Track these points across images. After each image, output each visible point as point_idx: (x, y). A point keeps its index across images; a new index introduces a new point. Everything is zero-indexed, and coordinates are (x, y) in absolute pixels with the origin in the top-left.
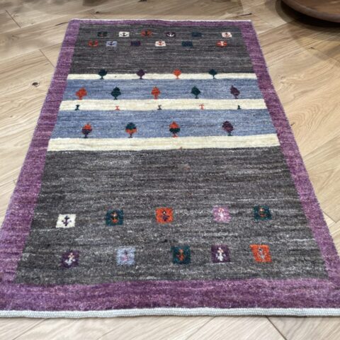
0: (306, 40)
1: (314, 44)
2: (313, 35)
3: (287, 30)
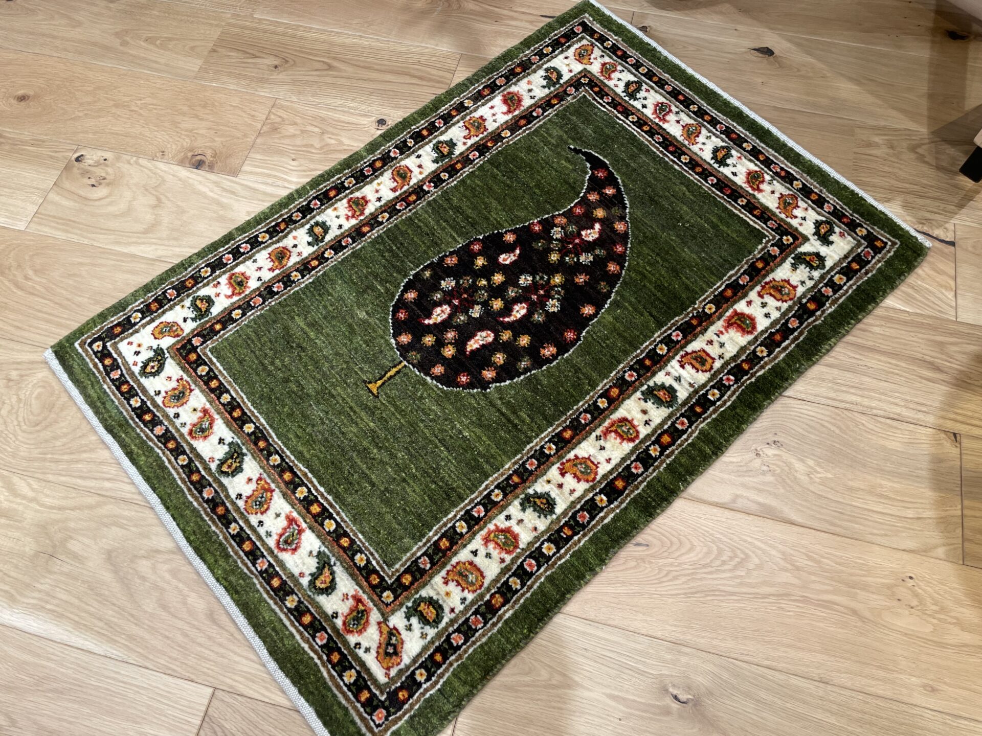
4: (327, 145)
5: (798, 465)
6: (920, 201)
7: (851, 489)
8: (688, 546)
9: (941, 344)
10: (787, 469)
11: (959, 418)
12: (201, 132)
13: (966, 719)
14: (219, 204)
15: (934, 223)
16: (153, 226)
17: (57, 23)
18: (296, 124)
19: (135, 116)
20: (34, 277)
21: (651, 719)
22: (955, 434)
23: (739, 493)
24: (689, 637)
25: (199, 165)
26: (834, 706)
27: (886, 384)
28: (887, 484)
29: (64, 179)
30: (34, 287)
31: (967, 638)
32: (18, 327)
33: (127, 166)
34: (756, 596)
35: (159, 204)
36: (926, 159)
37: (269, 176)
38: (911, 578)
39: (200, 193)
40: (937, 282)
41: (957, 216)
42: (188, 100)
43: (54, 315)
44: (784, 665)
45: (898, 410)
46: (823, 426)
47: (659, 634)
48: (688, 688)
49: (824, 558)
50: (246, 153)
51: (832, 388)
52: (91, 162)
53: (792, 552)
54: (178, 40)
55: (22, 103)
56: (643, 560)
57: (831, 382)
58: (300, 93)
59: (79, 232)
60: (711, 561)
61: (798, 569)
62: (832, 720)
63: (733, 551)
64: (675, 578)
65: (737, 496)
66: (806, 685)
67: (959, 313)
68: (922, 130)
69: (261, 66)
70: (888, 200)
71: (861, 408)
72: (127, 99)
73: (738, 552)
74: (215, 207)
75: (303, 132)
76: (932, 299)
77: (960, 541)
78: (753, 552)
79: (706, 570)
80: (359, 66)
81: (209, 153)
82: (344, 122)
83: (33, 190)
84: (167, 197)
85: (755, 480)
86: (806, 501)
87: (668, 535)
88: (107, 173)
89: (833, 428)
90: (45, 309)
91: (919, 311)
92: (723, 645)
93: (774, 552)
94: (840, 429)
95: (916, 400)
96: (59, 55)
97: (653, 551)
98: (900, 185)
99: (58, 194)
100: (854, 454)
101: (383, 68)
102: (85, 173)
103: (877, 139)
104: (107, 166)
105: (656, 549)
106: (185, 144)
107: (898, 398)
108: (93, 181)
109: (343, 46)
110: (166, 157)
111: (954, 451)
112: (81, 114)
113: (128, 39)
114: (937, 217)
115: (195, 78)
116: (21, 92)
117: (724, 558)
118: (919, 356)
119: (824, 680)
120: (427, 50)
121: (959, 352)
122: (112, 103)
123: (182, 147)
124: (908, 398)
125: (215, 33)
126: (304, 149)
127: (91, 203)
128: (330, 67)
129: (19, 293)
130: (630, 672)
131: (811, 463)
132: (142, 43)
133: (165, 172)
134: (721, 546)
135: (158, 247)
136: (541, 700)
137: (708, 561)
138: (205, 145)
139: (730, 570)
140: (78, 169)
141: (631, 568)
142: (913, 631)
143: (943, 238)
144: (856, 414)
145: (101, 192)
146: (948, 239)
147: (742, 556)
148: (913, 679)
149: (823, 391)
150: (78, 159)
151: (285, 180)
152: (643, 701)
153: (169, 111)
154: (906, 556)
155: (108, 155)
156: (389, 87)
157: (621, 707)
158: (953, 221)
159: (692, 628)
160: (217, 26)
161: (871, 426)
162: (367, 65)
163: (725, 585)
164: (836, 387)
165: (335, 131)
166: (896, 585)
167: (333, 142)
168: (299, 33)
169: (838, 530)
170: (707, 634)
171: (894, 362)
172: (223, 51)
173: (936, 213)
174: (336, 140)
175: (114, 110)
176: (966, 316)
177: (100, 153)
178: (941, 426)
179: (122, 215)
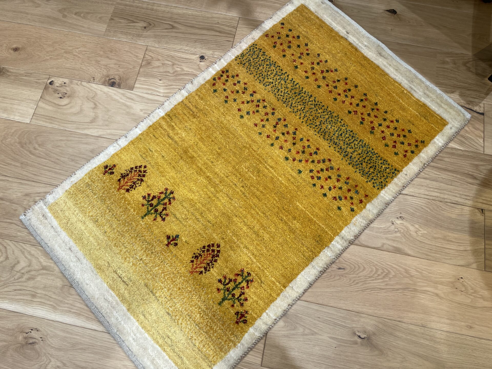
4: (176, 71)
5: (411, 228)
6: (468, 92)
7: (435, 238)
8: (362, 268)
9: (477, 166)
10: (406, 230)
11: (484, 202)
12: (111, 66)
13: (484, 339)
14: (126, 105)
15: (474, 103)
16: (94, 119)
17: (27, 5)
18: (159, 60)
19: (76, 58)
20: (39, 148)
21: (349, 346)
22: (482, 210)
23: (384, 242)
24: (364, 310)
25: (113, 84)
26: (428, 337)
27: (451, 187)
28: (452, 235)
29: (45, 94)
30: (39, 153)
31: (486, 304)
32: (35, 175)
33: (77, 86)
34: (394, 290)
35: (95, 107)
36: (471, 70)
37: (149, 89)
38: (462, 278)
39: (115, 100)
40: (475, 134)
41: (485, 99)
42: (102, 48)
43: (52, 168)
44: (407, 320)
45: (457, 199)
46: (423, 208)
47: (351, 309)
48: (365, 332)
49: (423, 270)
50: (136, 77)
51: (426, 190)
52: (58, 85)
53: (409, 269)
54: (92, 13)
55: (16, 52)
56: (342, 276)
57: (426, 186)
58: (159, 42)
59: (57, 123)
60: (373, 275)
61: (412, 276)
62: (427, 343)
63: (383, 270)
64: (357, 283)
65: (384, 244)
66: (415, 328)
67: (485, 150)
68: (469, 53)
69: (138, 28)
70: (453, 92)
71: (440, 199)
72: (71, 48)
73: (385, 270)
74: (124, 107)
75: (162, 64)
76: (473, 143)
77: (483, 260)
78: (392, 270)
79: (370, 279)
80: (187, 26)
81: (117, 77)
82: (183, 58)
83: (30, 101)
84: (99, 103)
85: (392, 236)
86: (415, 244)
87: (353, 263)
88: (67, 91)
89: (427, 209)
90: (47, 165)
91: (467, 150)
92: (379, 312)
93: (401, 269)
94: (430, 209)
95: (465, 194)
96: (31, 24)
97: (347, 271)
98: (459, 84)
99: (44, 103)
100: (437, 221)
101: (200, 27)
102: (56, 91)
103: (448, 59)
104: (66, 86)
105: (348, 270)
106: (104, 73)
107: (456, 193)
108: (60, 95)
109: (178, 14)
110: (96, 81)
111: (482, 218)
112: (48, 58)
113: (66, 13)
114: (477, 100)
115: (104, 35)
116: (14, 46)
117: (379, 273)
118: (466, 172)
119: (424, 326)
120: (222, 16)
121: (485, 169)
122: (63, 51)
123: (103, 74)
124: (461, 193)
125: (111, 9)
126: (165, 74)
127: (61, 107)
128: (173, 27)
129: (32, 156)
130: (339, 327)
131: (417, 226)
132: (74, 16)
133: (96, 89)
134: (377, 267)
135: (98, 130)
136: (300, 341)
137: (372, 275)
138: (115, 73)
139: (381, 279)
140: (52, 89)
141: (337, 280)
142: (462, 302)
143: (478, 111)
144: (437, 202)
145: (65, 101)
146: (481, 112)
147: (387, 272)
148: (463, 323)
149: (422, 191)
150: (51, 83)
151: (158, 91)
152: (345, 339)
153: (93, 55)
154: (460, 268)
155: (66, 81)
156: (204, 38)
157: (336, 342)
158: (483, 102)
159: (365, 305)
160: (112, 4)
161: (444, 207)
162: (192, 25)
163: (379, 285)
164: (428, 189)
165: (179, 63)
166: (456, 282)
167: (179, 69)
168: (155, 8)
169: (429, 257)
170: (372, 308)
171: (455, 175)
172: (116, 19)
173: (475, 98)
174: (180, 68)
175: (65, 55)
176: (488, 151)
177: (62, 80)
178: (475, 206)
179: (78, 113)
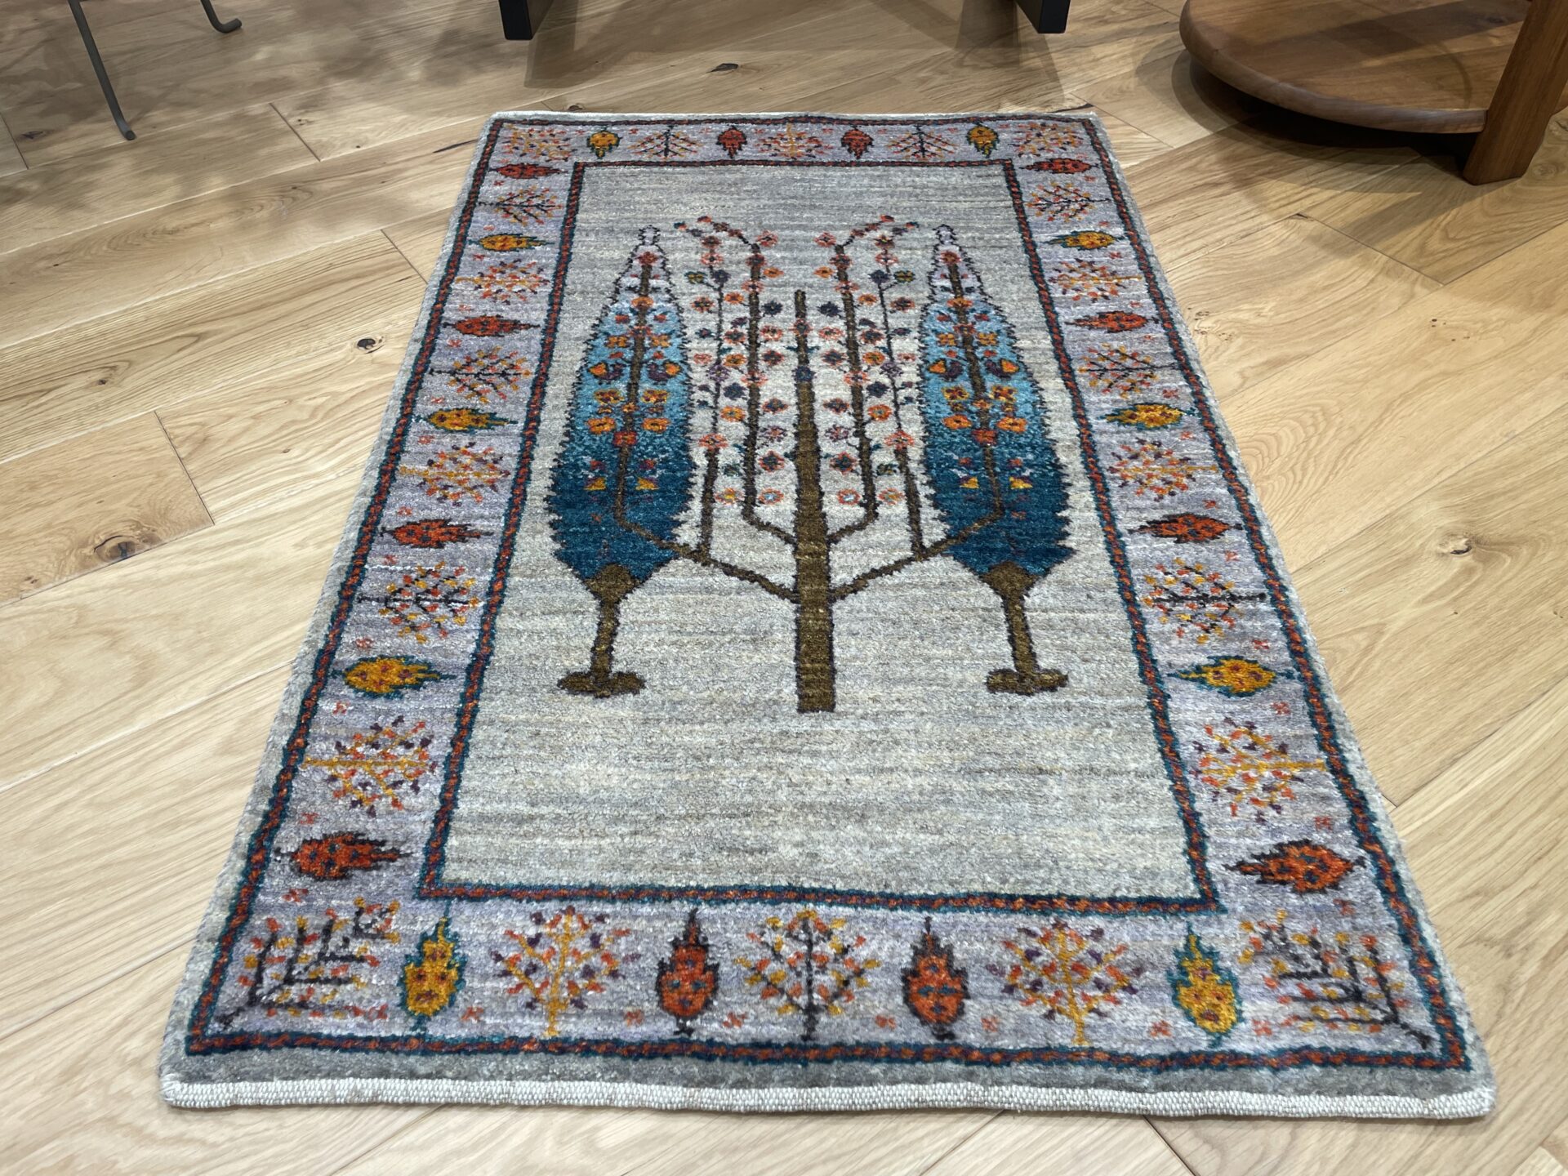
0: (1277, 189)
1: (1307, 202)
2: (1302, 172)
3: (1213, 158)
